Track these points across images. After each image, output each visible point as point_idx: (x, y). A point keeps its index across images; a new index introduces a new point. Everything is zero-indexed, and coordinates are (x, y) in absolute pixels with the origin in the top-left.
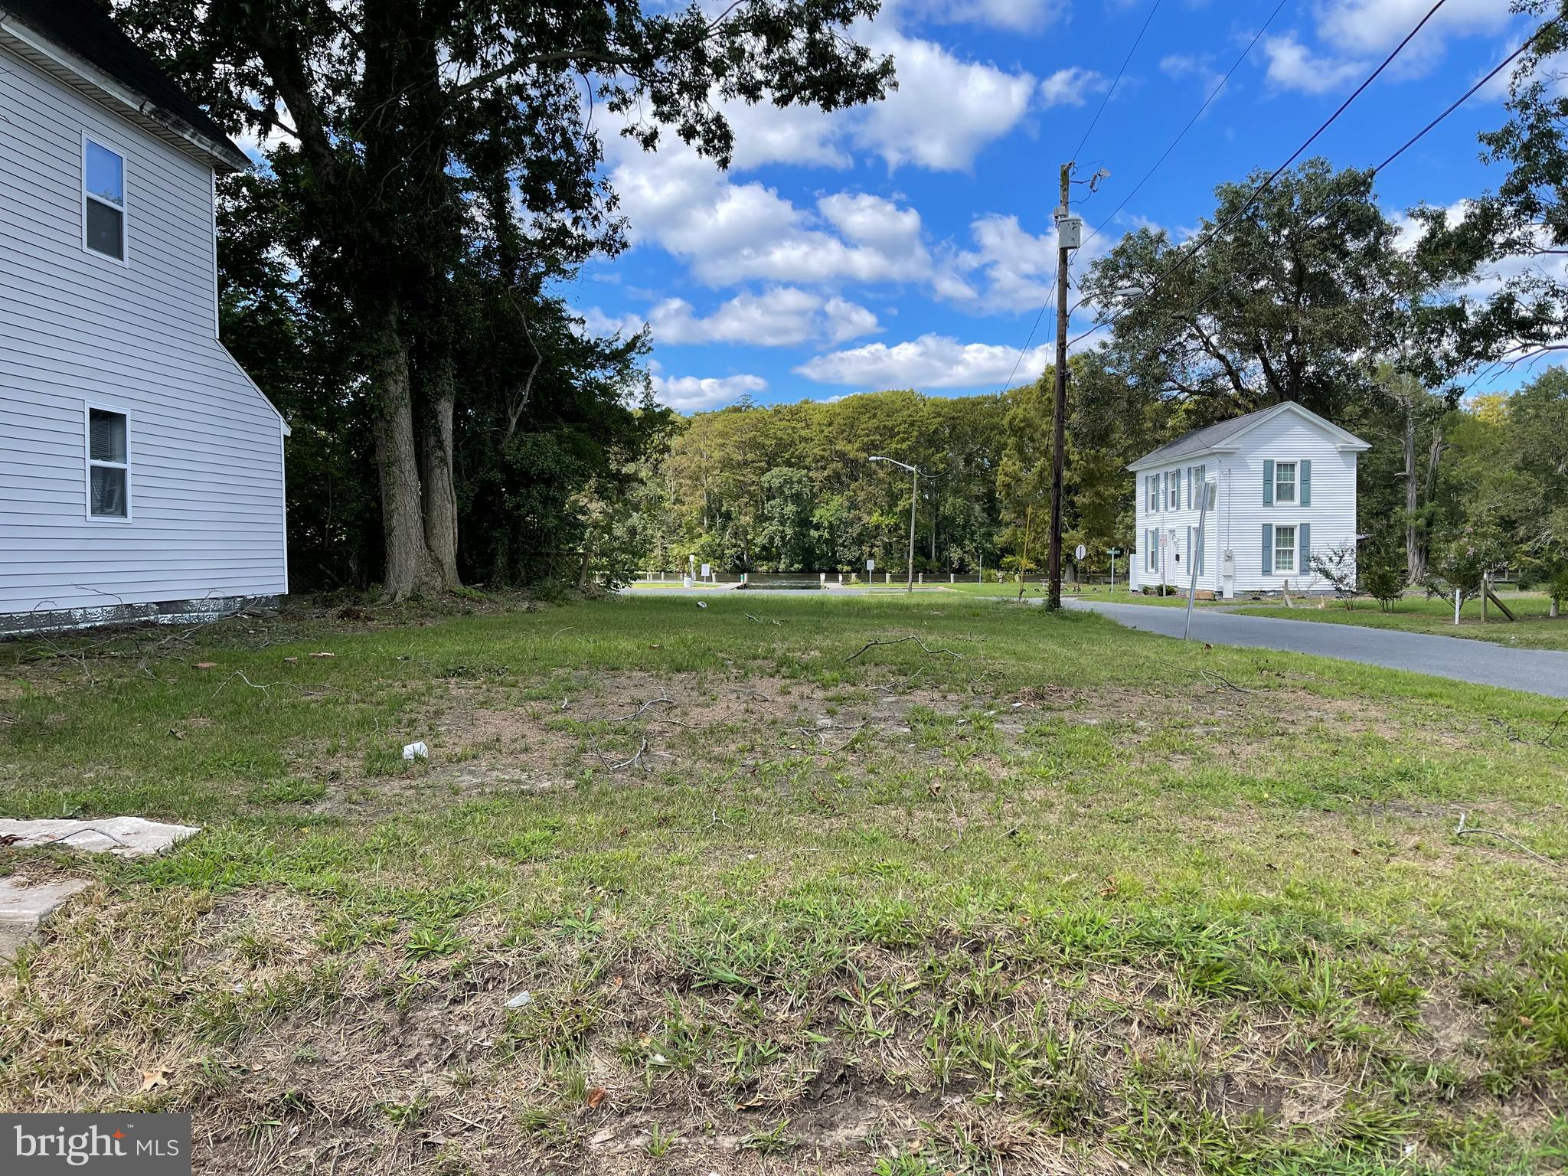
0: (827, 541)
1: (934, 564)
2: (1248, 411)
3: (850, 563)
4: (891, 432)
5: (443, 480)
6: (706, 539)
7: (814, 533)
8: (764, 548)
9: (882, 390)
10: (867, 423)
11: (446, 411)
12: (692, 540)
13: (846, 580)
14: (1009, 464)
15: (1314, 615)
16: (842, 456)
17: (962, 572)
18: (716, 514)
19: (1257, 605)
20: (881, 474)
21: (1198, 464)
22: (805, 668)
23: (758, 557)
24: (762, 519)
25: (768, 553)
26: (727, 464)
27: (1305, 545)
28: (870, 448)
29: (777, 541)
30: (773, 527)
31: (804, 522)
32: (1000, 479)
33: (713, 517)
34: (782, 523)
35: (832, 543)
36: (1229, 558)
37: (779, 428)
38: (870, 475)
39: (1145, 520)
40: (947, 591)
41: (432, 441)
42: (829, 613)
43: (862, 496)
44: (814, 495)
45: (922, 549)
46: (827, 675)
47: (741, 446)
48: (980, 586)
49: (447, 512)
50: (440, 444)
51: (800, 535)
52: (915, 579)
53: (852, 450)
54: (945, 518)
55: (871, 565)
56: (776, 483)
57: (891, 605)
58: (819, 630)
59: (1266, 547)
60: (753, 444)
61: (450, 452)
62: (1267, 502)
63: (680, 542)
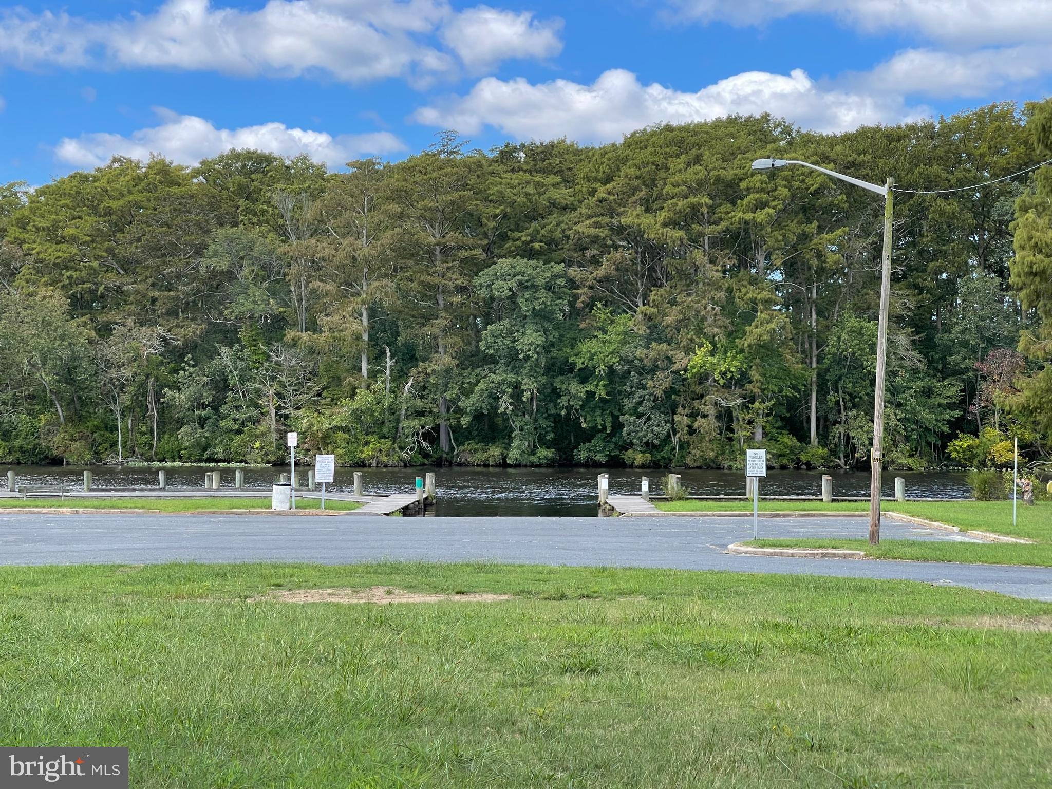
0: (603, 404)
7: (578, 387)
8: (478, 416)
16: (634, 236)
24: (474, 359)
25: (486, 428)
26: (407, 253)
28: (690, 220)
29: (505, 405)
31: (558, 365)
33: (380, 356)
35: (612, 403)
38: (688, 274)
44: (580, 313)
51: (549, 392)
53: (652, 225)
56: (502, 289)
60: (459, 215)
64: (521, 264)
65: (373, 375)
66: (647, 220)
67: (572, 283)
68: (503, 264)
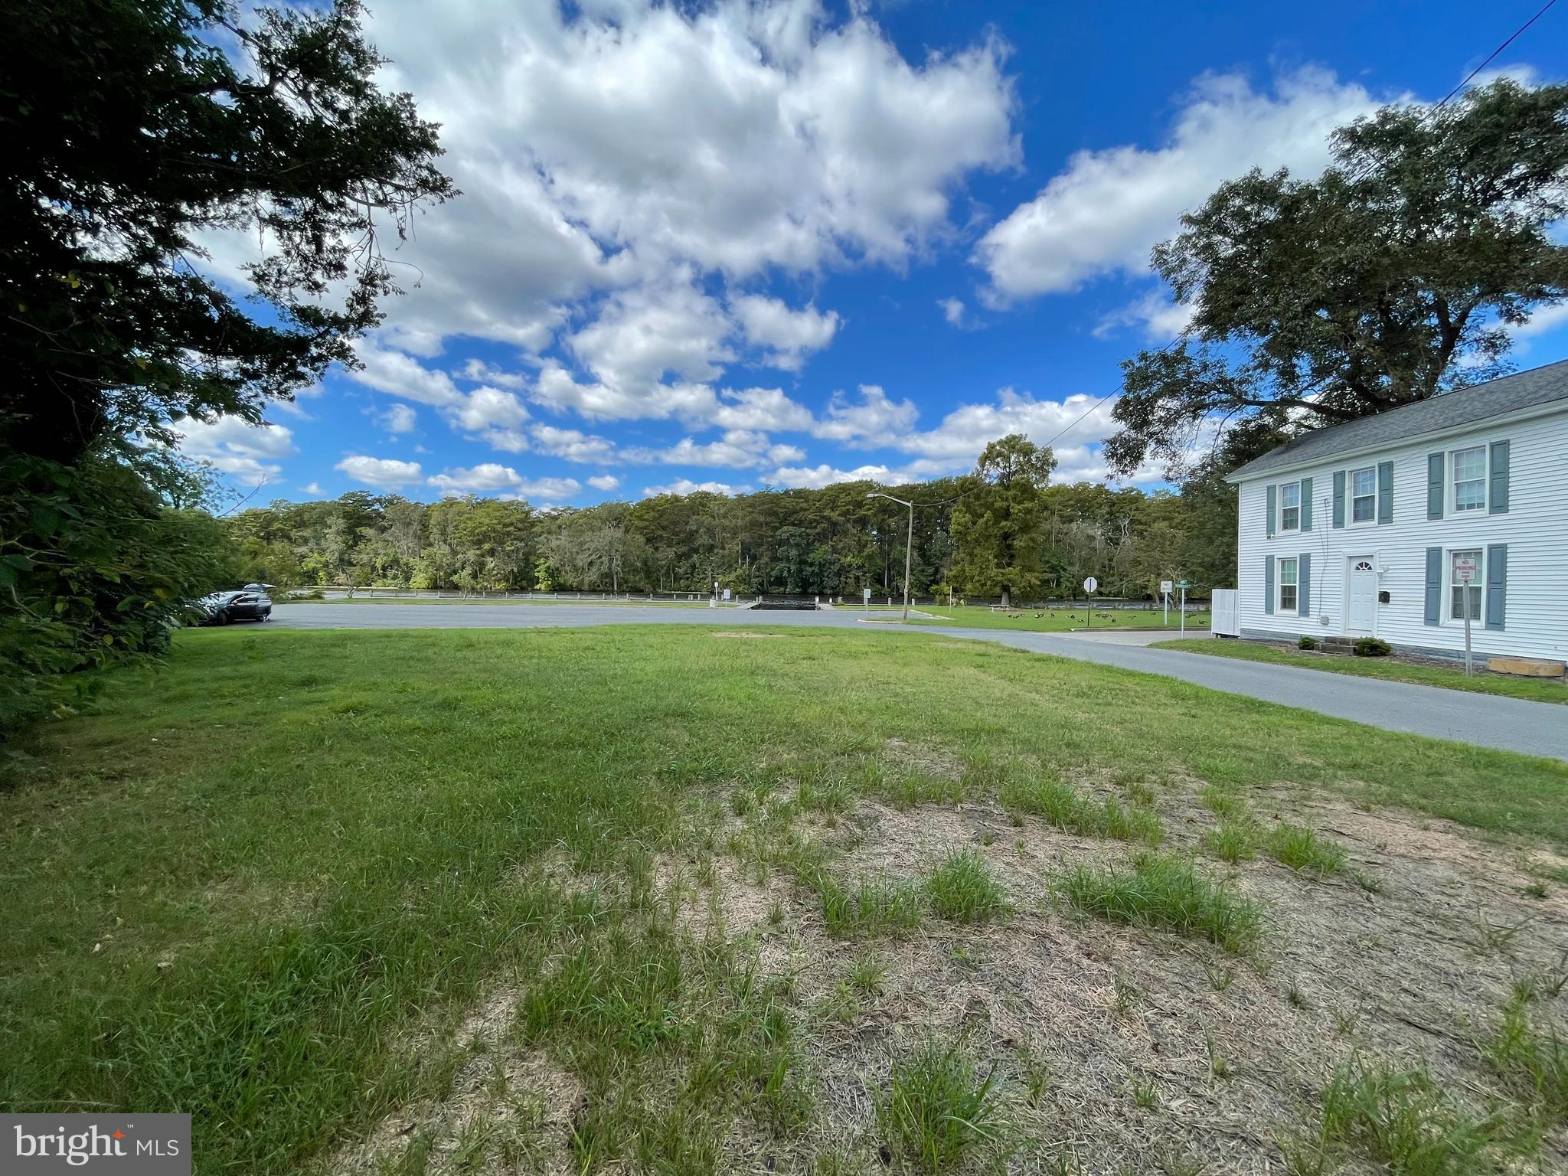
0: (817, 574)
4: (860, 505)
6: (740, 570)
7: (809, 569)
8: (776, 578)
10: (844, 498)
12: (730, 572)
13: (834, 603)
16: (828, 519)
18: (748, 552)
23: (773, 584)
24: (776, 559)
26: (754, 524)
28: (846, 514)
29: (785, 574)
30: (783, 564)
31: (802, 562)
33: (745, 558)
34: (789, 562)
35: (820, 574)
37: (789, 503)
38: (846, 531)
43: (841, 544)
44: (809, 545)
47: (764, 512)
51: (800, 570)
53: (834, 516)
54: (894, 560)
56: (785, 536)
60: (771, 512)
64: (791, 528)
65: (743, 564)
66: (832, 514)
67: (808, 535)
68: (785, 528)
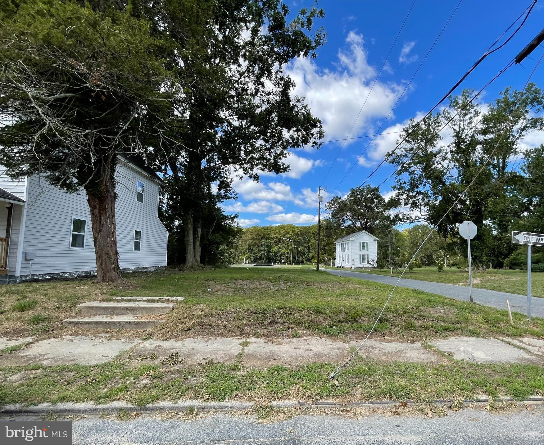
0: (274, 256)
1: (297, 261)
2: (357, 232)
3: (278, 260)
4: (288, 233)
5: (198, 244)
6: (247, 255)
7: (271, 254)
8: (260, 257)
9: (285, 224)
10: (283, 231)
11: (199, 230)
12: (244, 255)
13: (278, 264)
14: (312, 240)
15: (368, 272)
16: (277, 237)
17: (302, 263)
18: (250, 249)
19: (358, 270)
20: (286, 241)
21: (347, 242)
22: (269, 280)
23: (259, 259)
24: (260, 251)
25: (261, 258)
26: (252, 239)
27: (368, 258)
28: (283, 236)
29: (263, 255)
30: (262, 252)
31: (269, 251)
32: (310, 243)
33: (249, 250)
34: (264, 252)
35: (275, 256)
36: (353, 261)
37: (264, 232)
38: (283, 242)
39: (338, 253)
40: (299, 266)
41: (196, 236)
42: (274, 271)
43: (281, 246)
44: (271, 246)
45: (294, 257)
46: (273, 281)
47: (256, 235)
48: (306, 266)
49: (199, 250)
50: (198, 237)
51: (268, 254)
52: (292, 264)
53: (279, 236)
54: (299, 251)
55: (283, 261)
56: (263, 243)
57: (286, 269)
58: (272, 274)
59: (360, 259)
60: (258, 235)
61: (200, 238)
62: (360, 250)
63: (242, 255)
64: (265, 240)
67: (271, 243)
